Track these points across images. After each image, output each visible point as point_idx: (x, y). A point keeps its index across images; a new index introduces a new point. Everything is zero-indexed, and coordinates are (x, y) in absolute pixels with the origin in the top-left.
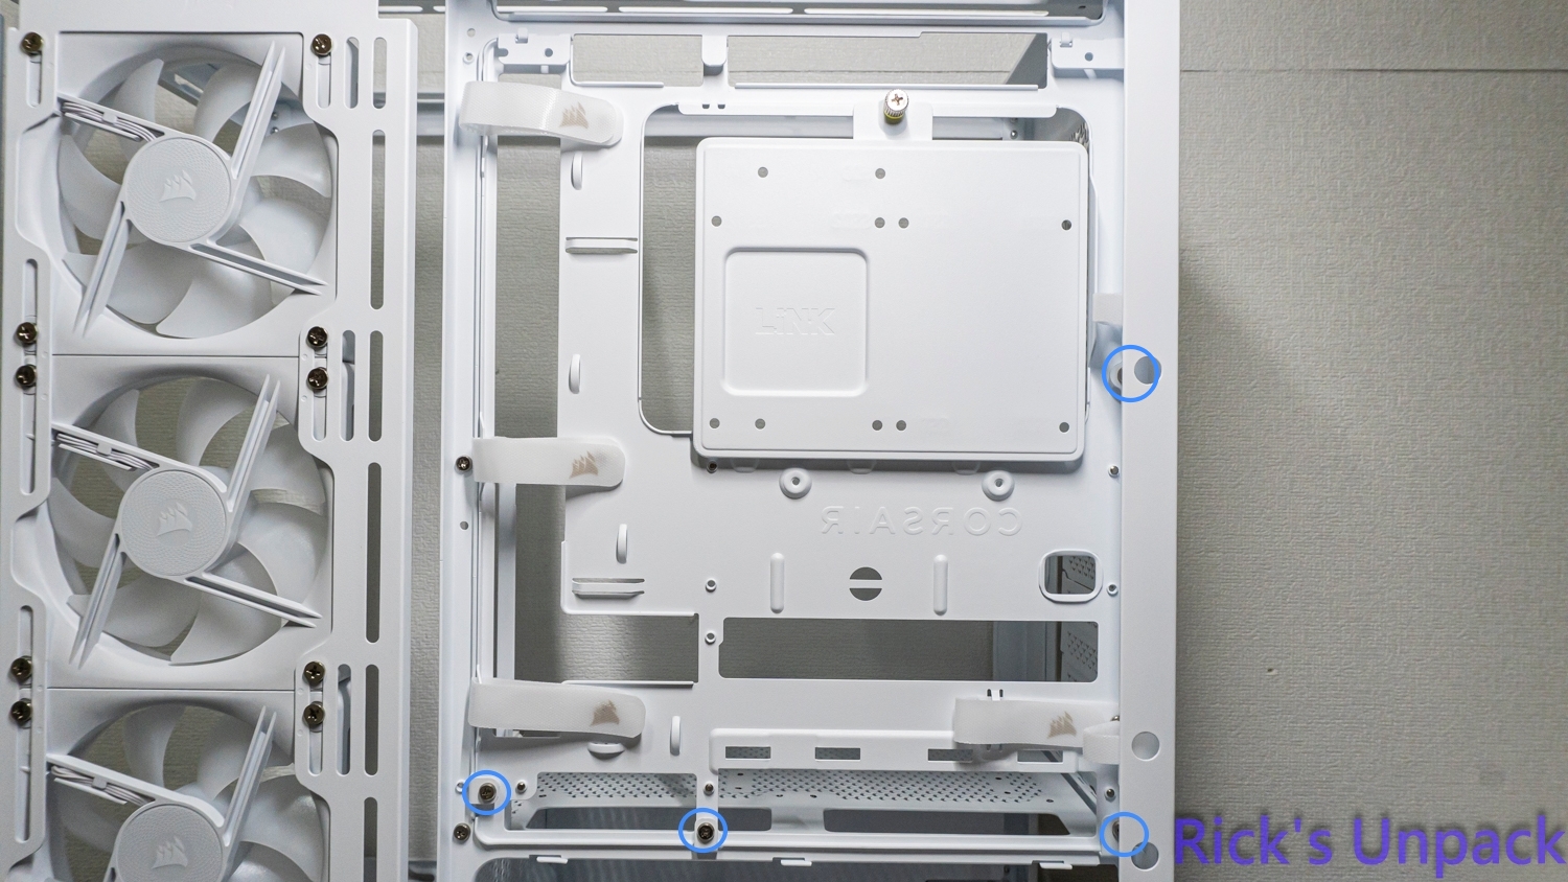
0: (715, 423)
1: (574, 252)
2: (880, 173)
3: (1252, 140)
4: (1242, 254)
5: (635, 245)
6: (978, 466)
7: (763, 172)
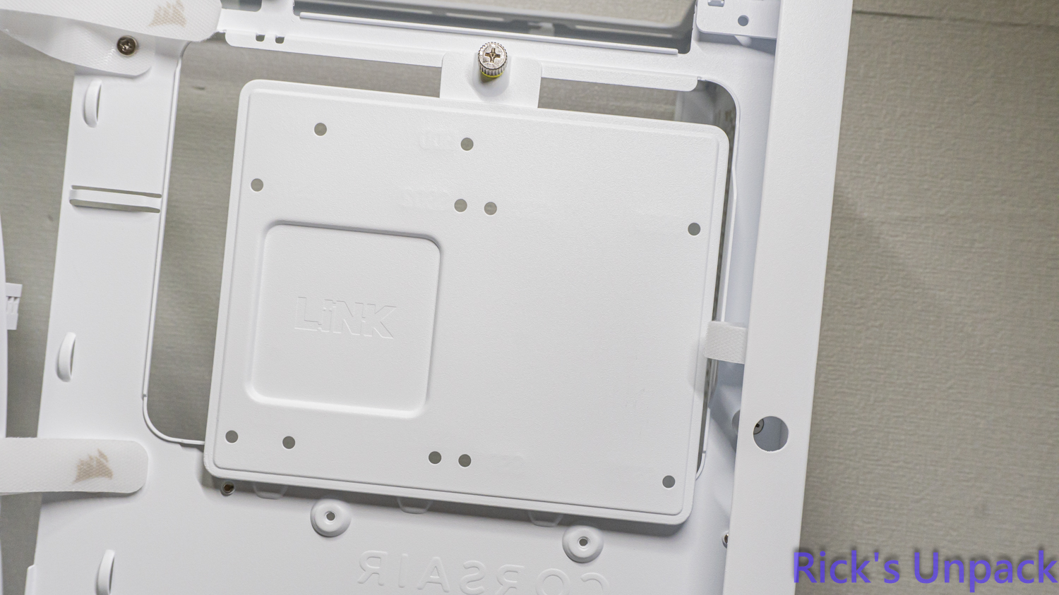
0: (232, 437)
1: (78, 205)
2: (467, 144)
3: (975, 102)
4: (950, 233)
5: (155, 203)
6: (559, 520)
7: (321, 129)
